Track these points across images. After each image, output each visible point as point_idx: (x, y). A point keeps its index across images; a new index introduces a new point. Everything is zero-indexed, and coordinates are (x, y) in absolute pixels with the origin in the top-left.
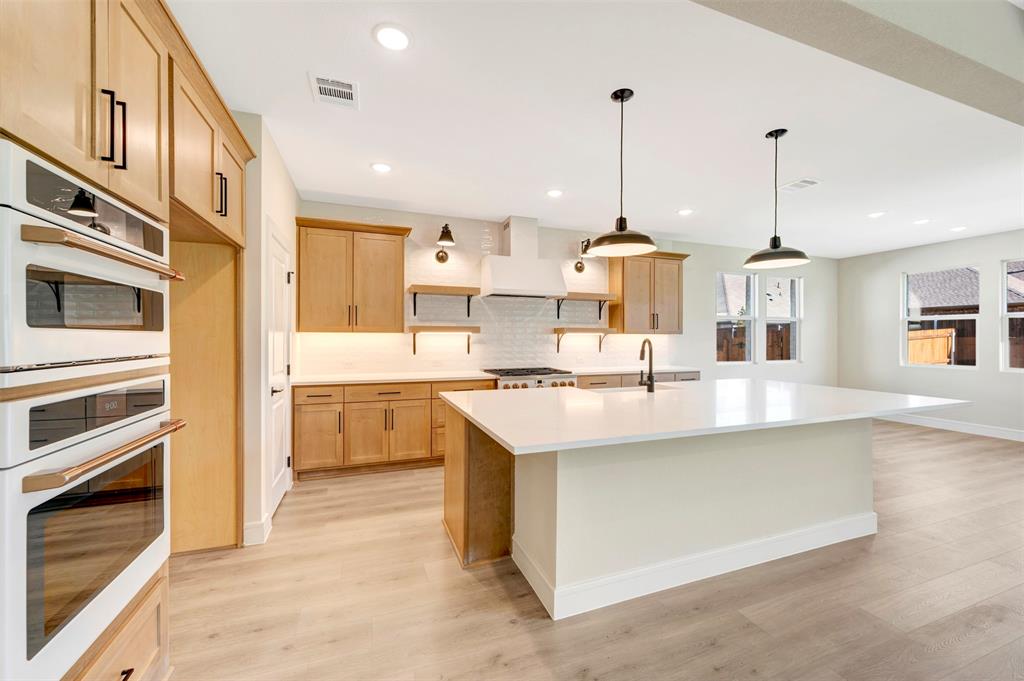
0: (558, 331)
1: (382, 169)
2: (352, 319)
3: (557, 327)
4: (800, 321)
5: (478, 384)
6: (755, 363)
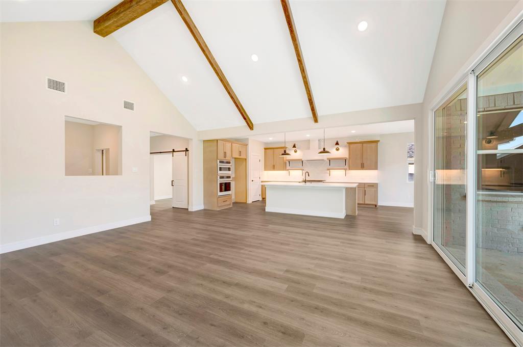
2: (274, 168)
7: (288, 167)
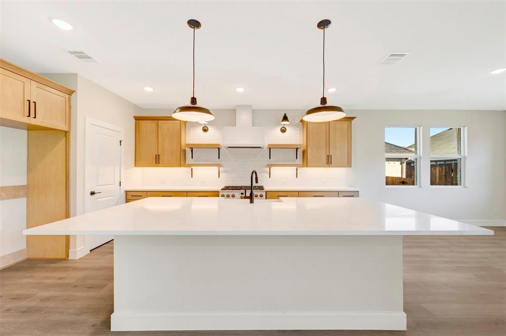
0: (270, 166)
1: (149, 89)
2: (157, 161)
3: (269, 163)
4: (465, 158)
5: (211, 193)
6: (420, 187)
7: (189, 160)
